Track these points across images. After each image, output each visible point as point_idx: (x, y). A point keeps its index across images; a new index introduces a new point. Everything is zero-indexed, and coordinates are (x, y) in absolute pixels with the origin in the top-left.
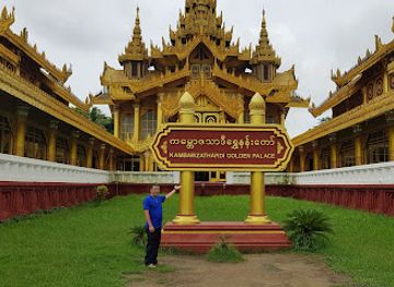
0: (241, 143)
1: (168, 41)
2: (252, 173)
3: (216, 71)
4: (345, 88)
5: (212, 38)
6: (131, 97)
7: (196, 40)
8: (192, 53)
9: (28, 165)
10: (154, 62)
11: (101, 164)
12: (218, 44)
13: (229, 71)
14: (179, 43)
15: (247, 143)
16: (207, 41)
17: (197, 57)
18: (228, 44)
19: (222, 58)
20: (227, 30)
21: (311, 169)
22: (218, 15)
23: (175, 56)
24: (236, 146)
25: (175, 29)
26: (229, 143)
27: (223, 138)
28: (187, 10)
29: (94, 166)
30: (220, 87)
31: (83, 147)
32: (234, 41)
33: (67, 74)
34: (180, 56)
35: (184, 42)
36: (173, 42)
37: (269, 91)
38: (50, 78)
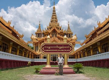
0: (62, 47)
1: (47, 29)
2: (64, 54)
3: (58, 35)
4: (88, 39)
5: (57, 28)
6: (38, 41)
7: (53, 28)
8: (52, 31)
9: (12, 56)
10: (43, 34)
11: (30, 57)
12: (58, 29)
13: (61, 35)
14: (49, 29)
15: (63, 47)
16: (55, 28)
17: (53, 32)
18: (60, 29)
19: (59, 32)
20: (60, 26)
21: (81, 57)
22: (58, 23)
23: (48, 32)
24: (60, 48)
25: (48, 26)
26: (59, 48)
27: (57, 46)
28: (51, 22)
29: (28, 57)
30: (59, 39)
31: (26, 53)
32: (62, 29)
33: (23, 36)
34: (49, 32)
35: (50, 29)
36: (48, 29)
37: (70, 39)
38: (19, 37)
